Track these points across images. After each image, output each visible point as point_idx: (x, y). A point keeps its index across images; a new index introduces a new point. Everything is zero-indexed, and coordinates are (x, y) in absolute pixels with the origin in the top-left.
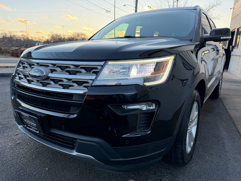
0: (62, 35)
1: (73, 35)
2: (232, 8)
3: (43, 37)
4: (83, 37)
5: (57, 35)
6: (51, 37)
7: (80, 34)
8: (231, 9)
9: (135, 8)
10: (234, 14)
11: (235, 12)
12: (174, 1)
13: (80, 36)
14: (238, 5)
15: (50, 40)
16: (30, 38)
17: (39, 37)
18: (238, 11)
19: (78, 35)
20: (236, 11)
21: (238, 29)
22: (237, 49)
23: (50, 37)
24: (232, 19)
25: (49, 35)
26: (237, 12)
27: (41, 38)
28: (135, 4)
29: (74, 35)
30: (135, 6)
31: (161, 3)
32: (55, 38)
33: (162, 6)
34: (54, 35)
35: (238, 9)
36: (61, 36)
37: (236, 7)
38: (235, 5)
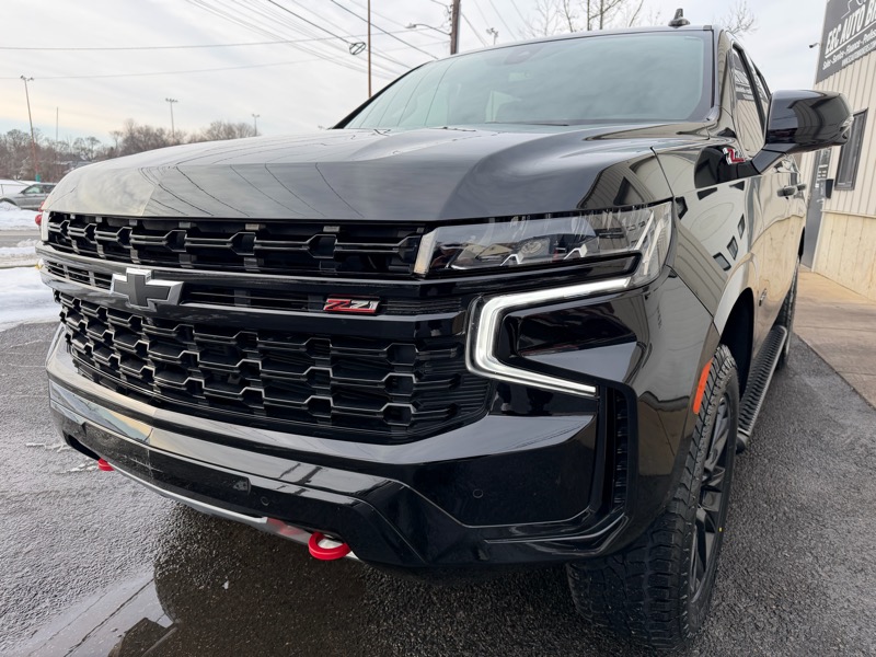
0: (167, 132)
2: (815, 45)
3: (93, 139)
5: (147, 133)
6: (126, 141)
7: (235, 129)
8: (811, 47)
9: (449, 38)
10: (826, 65)
11: (831, 58)
12: (591, 14)
13: (238, 137)
14: (840, 34)
15: (120, 149)
16: (45, 145)
17: (78, 140)
18: (845, 57)
19: (231, 132)
20: (837, 53)
23: (120, 139)
25: (117, 133)
26: (840, 56)
27: (87, 145)
28: (450, 22)
29: (215, 133)
30: (450, 31)
34: (136, 134)
35: (844, 49)
36: (165, 137)
37: (833, 43)
38: (831, 34)
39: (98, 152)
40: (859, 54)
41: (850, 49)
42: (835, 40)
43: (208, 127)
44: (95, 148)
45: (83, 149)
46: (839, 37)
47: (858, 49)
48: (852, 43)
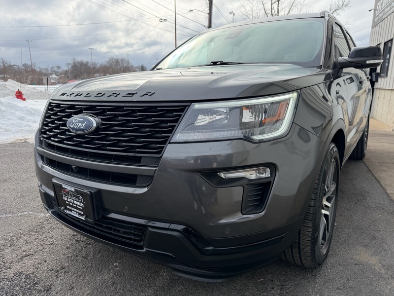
0: (90, 63)
1: (108, 62)
2: (372, 10)
3: (58, 67)
4: (125, 65)
5: (81, 64)
6: (72, 67)
7: (119, 61)
8: (370, 11)
9: (208, 15)
10: (376, 19)
11: (378, 15)
12: (273, 2)
13: (121, 64)
14: (382, 4)
15: (70, 71)
16: (38, 70)
17: (52, 67)
18: (384, 14)
19: (117, 61)
20: (380, 13)
21: (385, 43)
22: (386, 79)
23: (70, 67)
24: (373, 28)
25: (69, 64)
26: (382, 14)
27: (56, 69)
28: (208, 8)
29: (111, 62)
30: (208, 12)
31: (251, 6)
32: (79, 69)
33: (254, 10)
34: (77, 64)
35: (384, 11)
36: (89, 65)
37: (379, 8)
38: (378, 4)
39: (61, 73)
40: (390, 12)
41: (386, 10)
42: (380, 6)
43: (108, 60)
44: (59, 71)
45: (54, 71)
46: (382, 5)
47: (389, 10)
48: (386, 8)
